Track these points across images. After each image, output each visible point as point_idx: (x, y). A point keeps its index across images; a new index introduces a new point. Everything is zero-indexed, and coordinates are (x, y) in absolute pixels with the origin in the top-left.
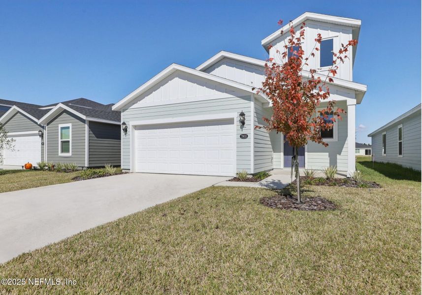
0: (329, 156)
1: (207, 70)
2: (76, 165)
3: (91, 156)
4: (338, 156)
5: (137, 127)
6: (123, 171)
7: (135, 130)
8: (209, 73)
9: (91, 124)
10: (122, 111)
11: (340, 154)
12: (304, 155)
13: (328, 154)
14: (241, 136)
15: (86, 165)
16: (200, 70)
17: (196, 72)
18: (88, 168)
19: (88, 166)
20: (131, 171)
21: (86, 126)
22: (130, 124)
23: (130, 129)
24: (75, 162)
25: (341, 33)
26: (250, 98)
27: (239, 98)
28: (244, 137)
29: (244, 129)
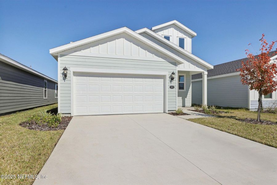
0: (182, 99)
4: (186, 99)
5: (76, 74)
7: (74, 76)
10: (59, 55)
14: (170, 87)
23: (70, 74)
26: (176, 64)
27: (169, 63)
28: (172, 87)
29: (172, 82)
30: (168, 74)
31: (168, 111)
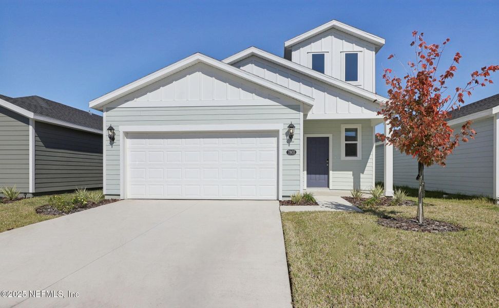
0: (353, 175)
1: (237, 64)
2: (14, 190)
3: (38, 176)
4: (362, 175)
5: (129, 135)
6: (106, 198)
7: (127, 138)
8: (239, 67)
9: (39, 125)
10: (104, 109)
11: (363, 173)
12: (328, 174)
13: (351, 173)
14: (287, 152)
15: (31, 190)
16: (228, 64)
17: (223, 65)
18: (35, 194)
19: (34, 192)
20: (121, 197)
21: (31, 129)
22: (120, 130)
23: (119, 137)
24: (15, 186)
25: (365, 49)
26: (300, 109)
27: (286, 107)
28: (291, 152)
29: (291, 143)
30: (282, 129)
31: (283, 196)
